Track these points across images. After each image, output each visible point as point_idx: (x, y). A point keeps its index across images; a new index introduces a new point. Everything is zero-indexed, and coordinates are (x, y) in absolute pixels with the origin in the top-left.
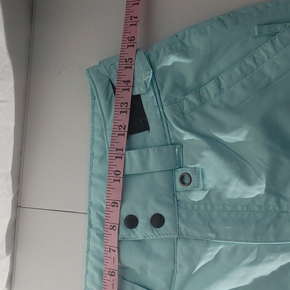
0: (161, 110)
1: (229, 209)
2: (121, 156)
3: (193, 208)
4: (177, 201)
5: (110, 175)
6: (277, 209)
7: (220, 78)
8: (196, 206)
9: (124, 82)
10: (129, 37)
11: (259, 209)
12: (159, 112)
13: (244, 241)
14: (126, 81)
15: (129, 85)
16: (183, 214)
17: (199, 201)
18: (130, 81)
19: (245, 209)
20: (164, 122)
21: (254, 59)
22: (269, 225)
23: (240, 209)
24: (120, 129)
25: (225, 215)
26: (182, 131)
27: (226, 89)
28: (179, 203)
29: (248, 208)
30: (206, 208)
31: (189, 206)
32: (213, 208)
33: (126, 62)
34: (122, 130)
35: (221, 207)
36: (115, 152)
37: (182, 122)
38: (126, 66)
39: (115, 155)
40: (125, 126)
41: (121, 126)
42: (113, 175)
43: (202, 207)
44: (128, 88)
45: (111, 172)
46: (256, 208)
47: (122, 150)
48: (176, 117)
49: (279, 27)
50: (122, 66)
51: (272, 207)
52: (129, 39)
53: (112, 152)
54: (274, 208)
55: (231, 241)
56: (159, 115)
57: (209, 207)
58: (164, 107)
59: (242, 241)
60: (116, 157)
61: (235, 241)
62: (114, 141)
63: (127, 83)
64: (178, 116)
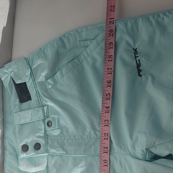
0: (36, 89)
1: (72, 138)
2: (107, 151)
3: (55, 139)
4: (47, 135)
5: (101, 162)
6: (95, 137)
7: (62, 70)
8: (56, 138)
9: (106, 107)
10: (108, 81)
11: (87, 137)
12: (35, 90)
13: (80, 155)
14: (107, 107)
15: (109, 109)
16: (50, 142)
17: (57, 135)
18: (109, 107)
19: (80, 137)
20: (38, 95)
21: (79, 60)
22: (91, 146)
23: (78, 138)
24: (105, 135)
25: (70, 141)
26: (47, 99)
27: (65, 74)
28: (48, 136)
29: (81, 137)
30: (61, 138)
31: (53, 138)
32: (64, 138)
33: (106, 95)
34: (106, 136)
35: (68, 137)
36: (103, 149)
37: (46, 95)
38: (107, 98)
39: (103, 151)
40: (108, 134)
41: (105, 134)
42: (103, 162)
43: (59, 138)
44: (108, 111)
45: (102, 161)
46: (85, 137)
47: (107, 148)
48: (43, 92)
49: (89, 42)
50: (104, 98)
51: (93, 136)
52: (108, 82)
53: (101, 149)
54: (94, 137)
55: (73, 155)
56: (35, 92)
57: (63, 138)
58: (37, 87)
59: (78, 155)
60: (104, 152)
61: (75, 155)
62: (102, 142)
63: (107, 108)
64: (44, 91)
